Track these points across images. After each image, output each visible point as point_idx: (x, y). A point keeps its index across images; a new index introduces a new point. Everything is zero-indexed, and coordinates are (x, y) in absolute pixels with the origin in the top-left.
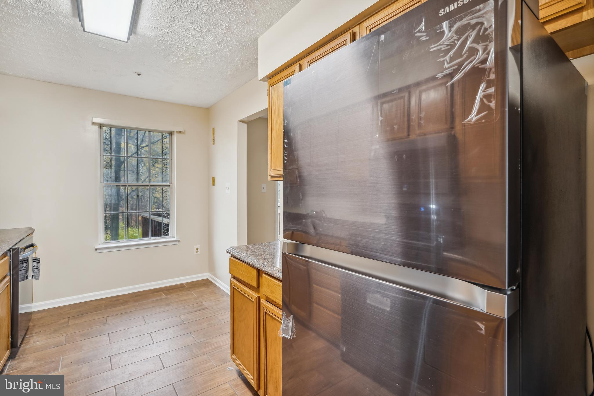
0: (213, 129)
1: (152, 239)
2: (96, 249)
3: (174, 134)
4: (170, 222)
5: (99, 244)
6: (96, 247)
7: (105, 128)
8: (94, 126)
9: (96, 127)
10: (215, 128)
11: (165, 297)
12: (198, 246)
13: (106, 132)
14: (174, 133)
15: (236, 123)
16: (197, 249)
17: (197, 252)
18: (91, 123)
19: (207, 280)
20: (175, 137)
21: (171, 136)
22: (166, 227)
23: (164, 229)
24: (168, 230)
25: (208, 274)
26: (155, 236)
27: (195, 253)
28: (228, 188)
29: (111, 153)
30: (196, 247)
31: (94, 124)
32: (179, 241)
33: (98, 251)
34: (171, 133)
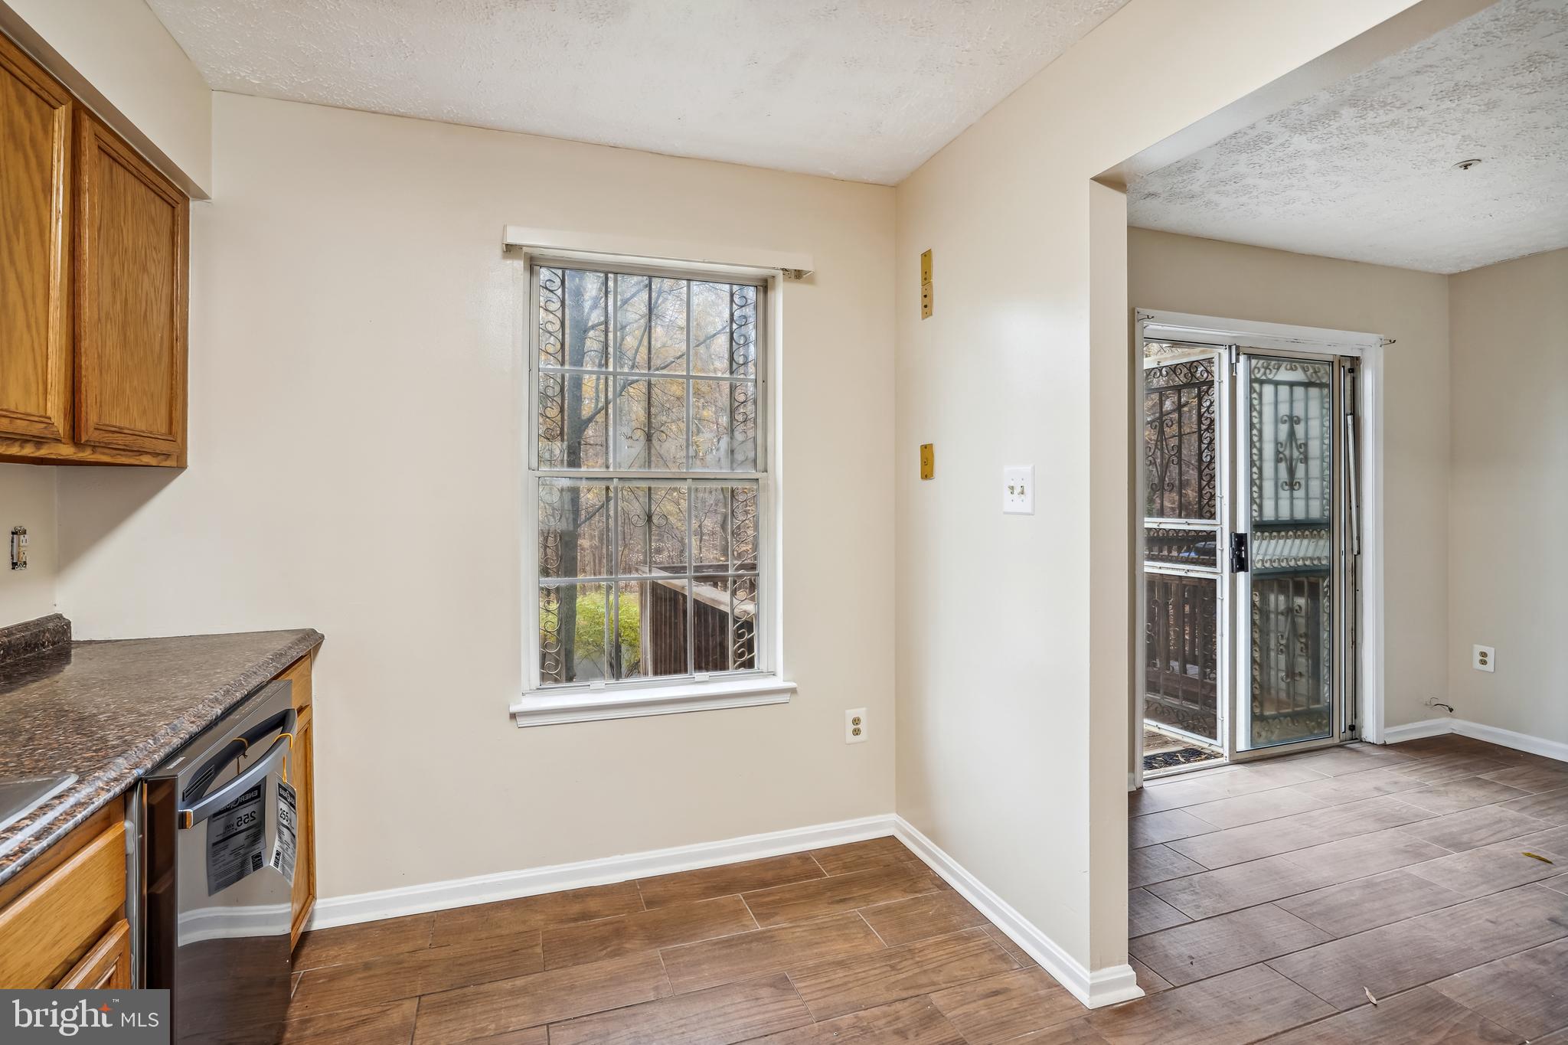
0: (927, 256)
1: (696, 680)
2: (513, 716)
3: (773, 288)
4: (757, 615)
5: (523, 694)
6: (514, 709)
7: (544, 274)
8: (509, 262)
9: (518, 265)
10: (932, 250)
11: (759, 927)
12: (860, 712)
13: (546, 288)
14: (774, 282)
15: (1085, 188)
16: (856, 721)
17: (856, 732)
18: (498, 251)
19: (891, 843)
20: (779, 297)
21: (761, 296)
22: (744, 633)
23: (735, 643)
24: (749, 646)
25: (893, 817)
26: (707, 670)
27: (850, 738)
28: (1018, 490)
29: (563, 364)
30: (852, 713)
31: (510, 250)
32: (793, 691)
33: (522, 721)
34: (764, 286)
